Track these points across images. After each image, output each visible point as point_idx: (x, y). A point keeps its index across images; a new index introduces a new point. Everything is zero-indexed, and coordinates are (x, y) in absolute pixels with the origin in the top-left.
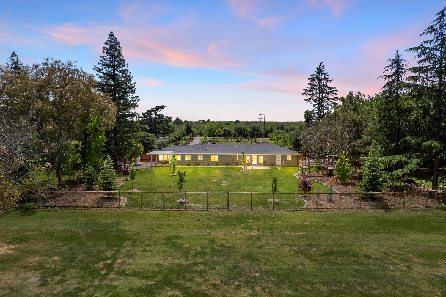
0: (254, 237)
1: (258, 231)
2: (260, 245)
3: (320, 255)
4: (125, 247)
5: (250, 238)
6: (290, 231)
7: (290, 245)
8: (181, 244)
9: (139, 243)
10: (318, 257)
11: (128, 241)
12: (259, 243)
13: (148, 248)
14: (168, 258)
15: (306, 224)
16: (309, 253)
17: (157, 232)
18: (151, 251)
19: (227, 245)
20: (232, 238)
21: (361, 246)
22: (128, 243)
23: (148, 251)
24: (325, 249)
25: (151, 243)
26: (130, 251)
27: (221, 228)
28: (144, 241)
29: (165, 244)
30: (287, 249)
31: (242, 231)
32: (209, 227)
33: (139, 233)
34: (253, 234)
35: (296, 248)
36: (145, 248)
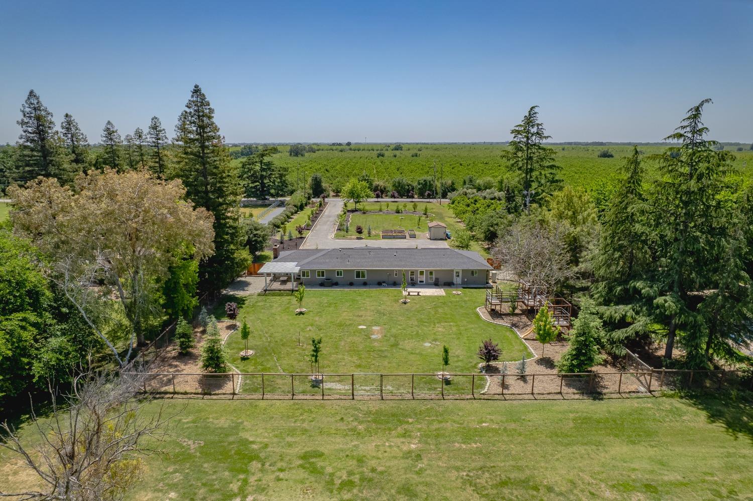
0: (413, 454)
1: (420, 442)
2: (421, 469)
3: (493, 487)
4: (253, 474)
5: (408, 455)
6: (461, 441)
7: (457, 469)
8: (322, 468)
9: (270, 466)
10: (489, 491)
11: (255, 462)
12: (420, 465)
13: (281, 475)
14: (308, 491)
15: (482, 427)
16: (480, 483)
17: (290, 445)
18: (286, 480)
19: (380, 469)
20: (386, 454)
21: (546, 468)
22: (255, 465)
23: (282, 480)
24: (500, 475)
25: (284, 464)
26: (260, 480)
27: (372, 436)
28: (275, 462)
29: (301, 466)
30: (454, 474)
31: (399, 441)
32: (355, 433)
33: (266, 446)
34: (413, 446)
35: (465, 474)
36: (278, 474)
